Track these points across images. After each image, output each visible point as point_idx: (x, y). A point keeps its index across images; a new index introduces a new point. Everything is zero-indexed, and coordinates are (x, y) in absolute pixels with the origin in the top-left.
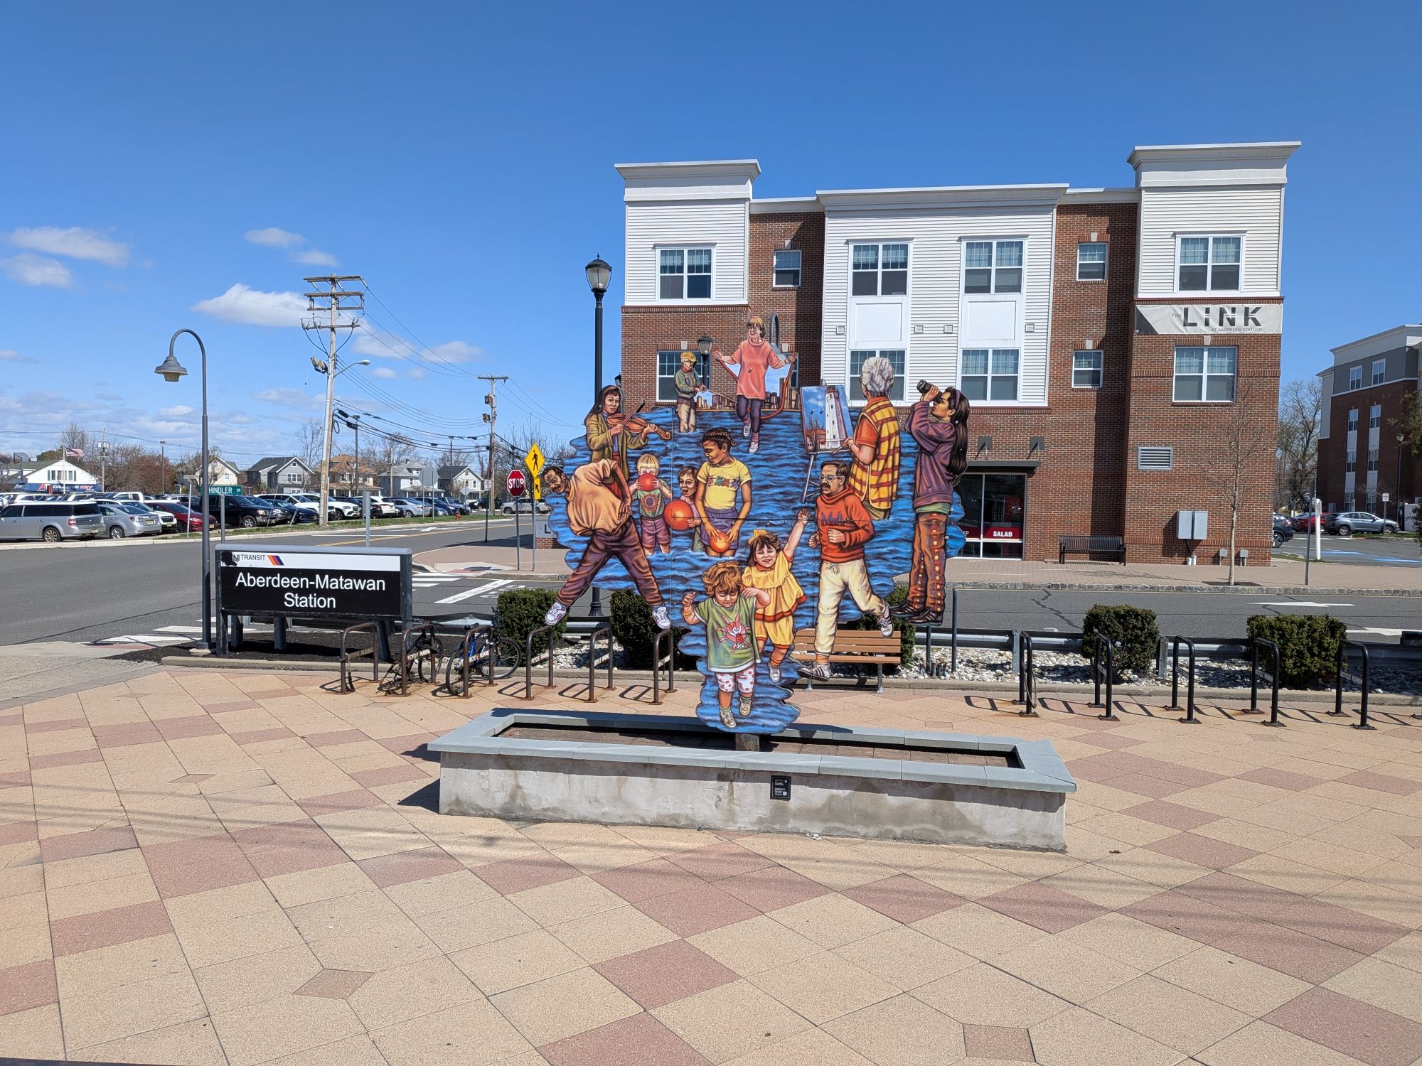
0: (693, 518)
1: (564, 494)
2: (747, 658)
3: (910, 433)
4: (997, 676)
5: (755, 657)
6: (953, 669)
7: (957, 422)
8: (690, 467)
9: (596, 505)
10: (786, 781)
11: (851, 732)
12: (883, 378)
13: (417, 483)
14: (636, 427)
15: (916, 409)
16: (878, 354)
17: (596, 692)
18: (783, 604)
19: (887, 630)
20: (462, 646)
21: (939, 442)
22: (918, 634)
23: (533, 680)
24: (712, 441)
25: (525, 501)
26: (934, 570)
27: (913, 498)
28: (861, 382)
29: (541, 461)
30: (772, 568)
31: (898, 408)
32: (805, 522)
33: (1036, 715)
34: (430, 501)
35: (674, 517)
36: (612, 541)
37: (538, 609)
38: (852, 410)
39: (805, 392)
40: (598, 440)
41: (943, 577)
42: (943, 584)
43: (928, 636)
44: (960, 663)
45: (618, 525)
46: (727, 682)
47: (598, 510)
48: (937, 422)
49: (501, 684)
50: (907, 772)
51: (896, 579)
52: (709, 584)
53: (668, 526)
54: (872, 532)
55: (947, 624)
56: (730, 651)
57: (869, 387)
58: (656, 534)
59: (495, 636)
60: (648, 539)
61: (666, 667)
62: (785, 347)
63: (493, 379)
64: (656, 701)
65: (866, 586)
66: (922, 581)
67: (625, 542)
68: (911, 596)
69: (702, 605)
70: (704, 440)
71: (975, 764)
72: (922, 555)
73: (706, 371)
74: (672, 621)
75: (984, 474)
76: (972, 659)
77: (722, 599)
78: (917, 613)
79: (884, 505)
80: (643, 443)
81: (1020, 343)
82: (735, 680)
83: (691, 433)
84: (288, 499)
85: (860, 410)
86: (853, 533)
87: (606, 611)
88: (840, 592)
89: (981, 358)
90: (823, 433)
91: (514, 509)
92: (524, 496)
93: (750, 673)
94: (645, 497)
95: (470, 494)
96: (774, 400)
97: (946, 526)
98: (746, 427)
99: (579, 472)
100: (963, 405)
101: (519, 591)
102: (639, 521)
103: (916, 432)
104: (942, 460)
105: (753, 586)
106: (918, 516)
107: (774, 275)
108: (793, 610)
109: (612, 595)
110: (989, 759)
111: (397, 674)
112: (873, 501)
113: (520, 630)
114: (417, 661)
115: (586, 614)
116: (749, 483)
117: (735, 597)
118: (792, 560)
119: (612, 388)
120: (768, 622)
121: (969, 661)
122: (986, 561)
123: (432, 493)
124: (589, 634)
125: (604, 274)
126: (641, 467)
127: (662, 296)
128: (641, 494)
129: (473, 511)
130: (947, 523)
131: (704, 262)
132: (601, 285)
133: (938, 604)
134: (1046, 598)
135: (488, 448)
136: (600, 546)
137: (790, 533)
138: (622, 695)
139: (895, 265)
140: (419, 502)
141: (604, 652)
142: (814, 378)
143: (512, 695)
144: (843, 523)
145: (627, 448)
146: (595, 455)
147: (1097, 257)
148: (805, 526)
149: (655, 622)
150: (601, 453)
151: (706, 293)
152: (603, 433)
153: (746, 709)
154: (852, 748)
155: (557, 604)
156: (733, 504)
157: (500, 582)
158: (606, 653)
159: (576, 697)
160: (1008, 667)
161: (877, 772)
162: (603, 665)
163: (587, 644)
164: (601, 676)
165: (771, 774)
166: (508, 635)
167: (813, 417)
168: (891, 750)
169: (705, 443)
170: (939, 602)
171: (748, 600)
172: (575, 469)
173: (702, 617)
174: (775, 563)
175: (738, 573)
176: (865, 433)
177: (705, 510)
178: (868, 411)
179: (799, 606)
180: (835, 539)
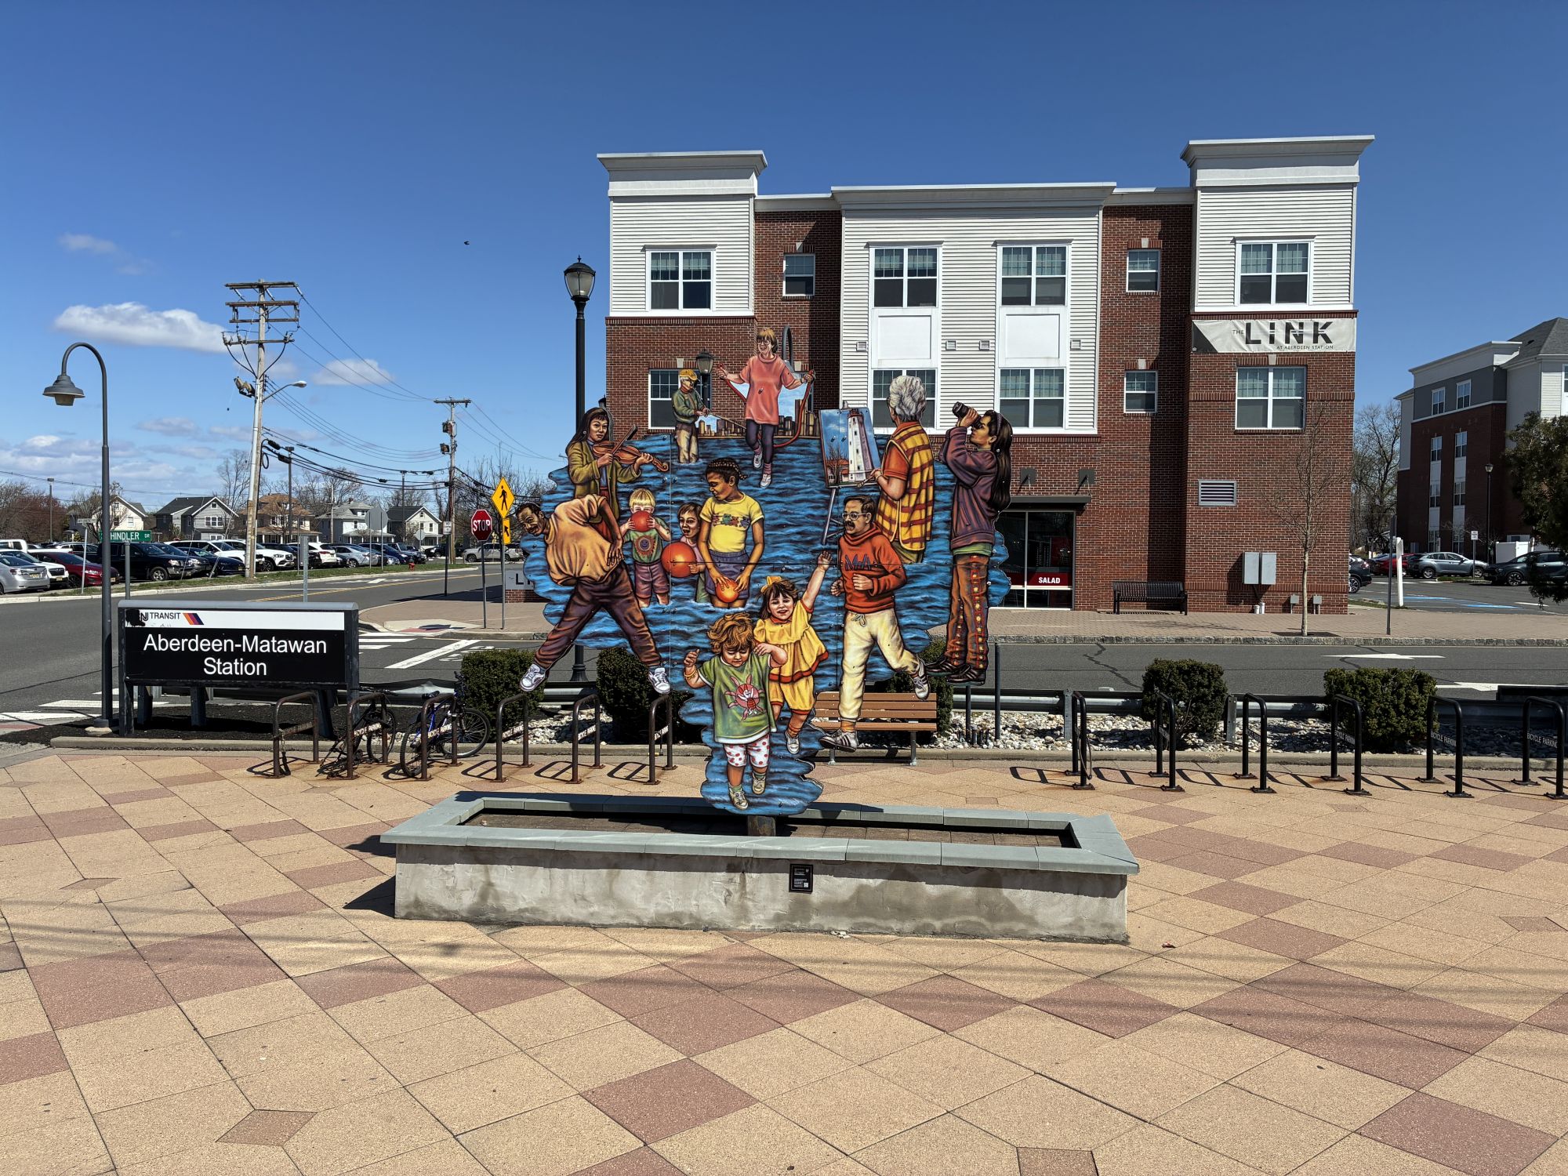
0: (696, 562)
1: (542, 536)
2: (761, 726)
3: (946, 463)
4: (1047, 743)
5: (770, 726)
6: (997, 737)
7: (998, 451)
8: (691, 504)
9: (580, 549)
10: (807, 871)
11: (881, 810)
12: (914, 400)
13: (363, 526)
14: (627, 456)
15: (950, 436)
16: (904, 373)
17: (581, 771)
18: (802, 662)
19: (922, 691)
20: (419, 719)
21: (978, 473)
22: (956, 697)
23: (505, 758)
24: (717, 473)
25: (491, 547)
26: (975, 620)
27: (950, 538)
28: (888, 404)
29: (510, 499)
30: (788, 620)
32: (826, 566)
33: (1091, 788)
34: (378, 548)
35: (674, 562)
36: (600, 591)
37: (511, 674)
38: (877, 437)
39: (825, 416)
40: (582, 471)
41: (985, 629)
42: (985, 637)
43: (968, 698)
44: (1004, 729)
45: (607, 572)
46: (738, 755)
47: (582, 554)
48: (976, 451)
49: (467, 764)
50: (948, 855)
51: (931, 631)
52: (715, 640)
53: (666, 573)
54: (903, 577)
55: (989, 684)
56: (740, 718)
57: (898, 410)
58: (653, 582)
59: (458, 707)
60: (643, 588)
61: (664, 740)
63: (452, 403)
64: (652, 781)
65: (898, 639)
66: (961, 633)
67: (616, 592)
68: (949, 651)
69: (707, 664)
70: (707, 472)
71: (1024, 845)
72: (961, 603)
74: (671, 684)
75: (1027, 512)
76: (1018, 724)
77: (731, 657)
78: (956, 671)
79: (916, 547)
80: (636, 476)
81: (1065, 362)
82: (747, 753)
83: (693, 463)
84: (207, 547)
85: (888, 437)
86: (882, 579)
87: (592, 676)
88: (867, 648)
89: (1021, 380)
90: (845, 463)
91: (479, 556)
92: (491, 539)
93: (764, 743)
94: (639, 539)
95: (426, 538)
96: (788, 425)
97: (988, 569)
98: (756, 457)
99: (560, 510)
100: (1006, 431)
101: (488, 651)
102: (632, 566)
103: (952, 462)
104: (981, 494)
105: (766, 642)
106: (955, 558)
107: (784, 283)
108: (813, 669)
109: (600, 655)
110: (1040, 839)
111: (342, 753)
112: (905, 542)
113: (489, 699)
114: (365, 737)
115: (568, 678)
116: (762, 521)
117: (746, 655)
118: (811, 611)
119: (599, 411)
120: (785, 683)
121: (1015, 727)
122: (1031, 612)
123: (380, 538)
124: (572, 703)
125: (587, 280)
126: (634, 504)
127: (655, 306)
128: (634, 535)
129: (430, 559)
130: (990, 566)
131: (703, 268)
132: (582, 293)
133: (980, 660)
134: (1099, 653)
135: (446, 484)
136: (586, 596)
137: (809, 579)
138: (611, 774)
139: (922, 272)
140: (364, 549)
141: (589, 723)
142: (832, 399)
143: (479, 776)
144: (870, 567)
145: (617, 481)
146: (579, 489)
147: (1148, 265)
148: (826, 571)
149: (652, 688)
150: (586, 487)
151: (705, 303)
152: (588, 463)
153: (759, 786)
154: (883, 830)
155: (534, 667)
156: (742, 546)
157: (464, 643)
158: (592, 725)
159: (559, 777)
160: (1059, 732)
161: (913, 857)
162: (587, 740)
163: (569, 715)
164: (586, 752)
165: (789, 863)
166: (475, 706)
167: (834, 445)
168: (928, 831)
169: (708, 476)
170: (981, 658)
171: (761, 658)
172: (556, 507)
173: (707, 679)
174: (792, 615)
175: (750, 627)
176: (894, 463)
177: (710, 553)
178: (897, 438)
179: (820, 665)
180: (861, 585)
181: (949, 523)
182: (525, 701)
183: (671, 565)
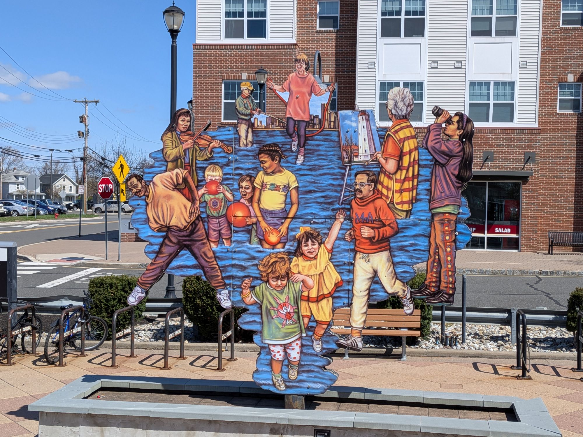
0: (251, 217)
1: (144, 197)
2: (295, 332)
3: (427, 149)
4: (499, 346)
5: (301, 331)
6: (463, 341)
7: (464, 140)
8: (248, 175)
9: (170, 207)
10: (326, 434)
11: (380, 392)
12: (405, 104)
13: (22, 188)
14: (204, 142)
15: (431, 129)
16: (400, 84)
17: (170, 361)
18: (324, 288)
19: (409, 308)
20: (58, 324)
21: (450, 156)
22: (434, 312)
23: (117, 351)
24: (266, 154)
25: (112, 203)
26: (447, 260)
27: (430, 201)
28: (387, 107)
29: (126, 170)
30: (315, 258)
31: (416, 128)
32: (342, 220)
33: (530, 378)
34: (33, 203)
35: (235, 216)
36: (184, 236)
37: (123, 293)
38: (379, 129)
39: (342, 115)
40: (172, 153)
41: (454, 265)
42: (454, 271)
43: (443, 313)
44: (469, 335)
45: (189, 223)
46: (278, 352)
47: (172, 210)
48: (448, 140)
49: (91, 355)
50: (426, 425)
51: (416, 267)
52: (264, 272)
53: (230, 224)
54: (396, 229)
55: (458, 303)
56: (280, 326)
57: (394, 112)
58: (220, 230)
59: (86, 315)
60: (214, 234)
61: (228, 340)
62: (327, 78)
64: (220, 369)
65: (392, 272)
66: (437, 269)
67: (195, 237)
68: (428, 280)
69: (257, 288)
70: (259, 154)
71: (480, 419)
72: (437, 247)
73: (262, 97)
74: (232, 302)
75: (487, 182)
76: (478, 332)
77: (274, 283)
78: (433, 295)
79: (406, 207)
80: (209, 156)
81: (515, 76)
82: (285, 351)
83: (249, 147)
85: (386, 129)
86: (381, 230)
87: (179, 294)
88: (370, 278)
89: (484, 88)
90: (356, 148)
91: (103, 209)
92: (112, 198)
93: (297, 344)
94: (211, 200)
95: (67, 197)
96: (316, 121)
97: (456, 224)
98: (293, 143)
99: (157, 179)
100: (469, 126)
101: (107, 277)
102: (206, 219)
103: (431, 148)
104: (452, 171)
105: (299, 273)
106: (433, 216)
107: (318, 20)
108: (332, 293)
109: (184, 281)
110: (492, 414)
111: (4, 347)
112: (397, 204)
113: (107, 310)
114: (20, 336)
115: (162, 296)
116: (297, 188)
117: (285, 282)
118: (331, 252)
119: (184, 111)
120: (312, 302)
121: (476, 334)
122: (489, 253)
123: (35, 196)
124: (165, 313)
125: (178, 18)
126: (208, 175)
127: (227, 36)
128: (208, 197)
129: (70, 211)
130: (457, 222)
131: (261, 9)
132: (176, 27)
133: (451, 288)
134: (538, 282)
135: (82, 159)
136: (174, 240)
137: (329, 229)
138: (192, 364)
139: (415, 13)
140: (23, 203)
141: (177, 327)
142: (350, 104)
143: (100, 364)
144: (373, 221)
145: (196, 159)
146: (170, 165)
147: (577, 8)
148: (342, 223)
149: (220, 303)
150: (175, 163)
151: (262, 34)
152: (176, 147)
153: (293, 374)
154: (381, 405)
155: (137, 288)
156: (283, 206)
157: (91, 270)
158: (179, 329)
159: (154, 365)
160: (507, 339)
161: (401, 425)
162: (176, 339)
163: (163, 321)
164: (174, 348)
165: (314, 428)
166: (97, 314)
167: (348, 135)
168: (412, 408)
169: (260, 156)
170: (451, 286)
171: (295, 284)
172: (153, 177)
173: (257, 299)
174: (317, 254)
175: (288, 262)
176: (390, 148)
177: (260, 211)
178: (393, 130)
179: (337, 290)
180: (366, 234)
181: (429, 190)
182: (132, 311)
183: (233, 219)
